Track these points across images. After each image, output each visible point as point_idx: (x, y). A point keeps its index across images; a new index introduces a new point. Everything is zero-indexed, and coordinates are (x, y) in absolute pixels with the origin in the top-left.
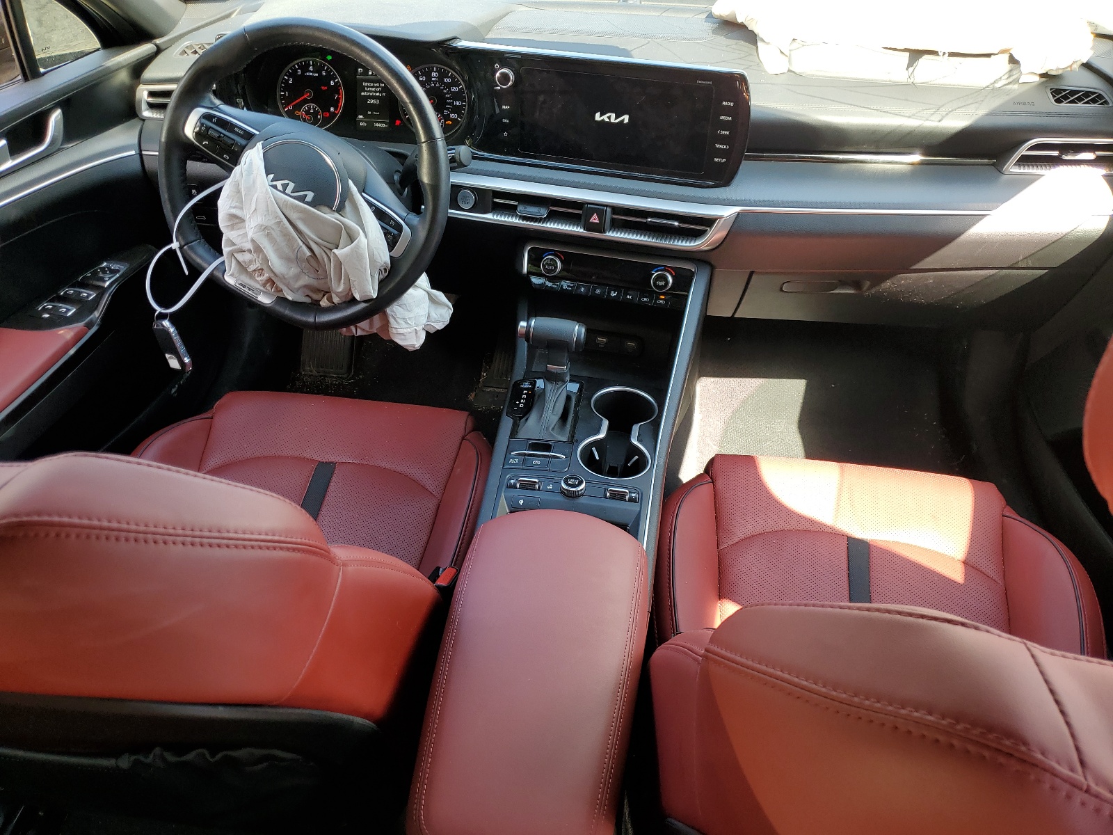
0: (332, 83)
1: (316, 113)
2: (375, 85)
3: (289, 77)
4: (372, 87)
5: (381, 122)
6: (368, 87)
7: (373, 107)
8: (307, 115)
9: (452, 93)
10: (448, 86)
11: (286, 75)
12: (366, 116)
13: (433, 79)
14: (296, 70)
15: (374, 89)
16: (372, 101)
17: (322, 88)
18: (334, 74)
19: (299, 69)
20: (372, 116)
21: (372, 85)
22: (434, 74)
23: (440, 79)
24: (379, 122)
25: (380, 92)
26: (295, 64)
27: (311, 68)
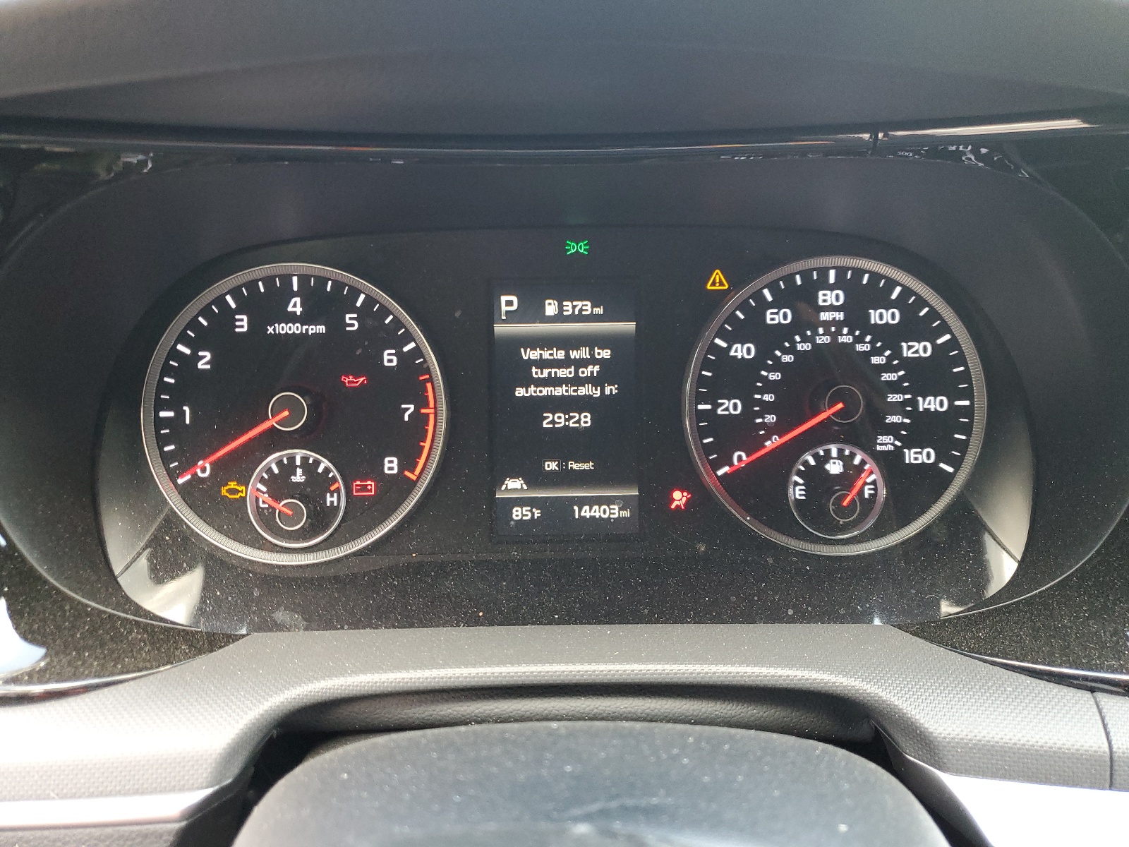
0: (389, 358)
1: (318, 483)
2: (574, 354)
3: (196, 345)
4: (566, 363)
5: (599, 501)
6: (542, 364)
7: (566, 443)
8: (277, 498)
9: (907, 363)
10: (889, 337)
11: (183, 338)
12: (536, 478)
13: (825, 316)
14: (228, 315)
15: (563, 373)
16: (560, 420)
17: (347, 380)
18: (397, 323)
19: (239, 310)
20: (565, 478)
21: (561, 355)
22: (828, 297)
23: (855, 316)
24: (592, 502)
25: (591, 380)
26: (225, 289)
27: (295, 306)
